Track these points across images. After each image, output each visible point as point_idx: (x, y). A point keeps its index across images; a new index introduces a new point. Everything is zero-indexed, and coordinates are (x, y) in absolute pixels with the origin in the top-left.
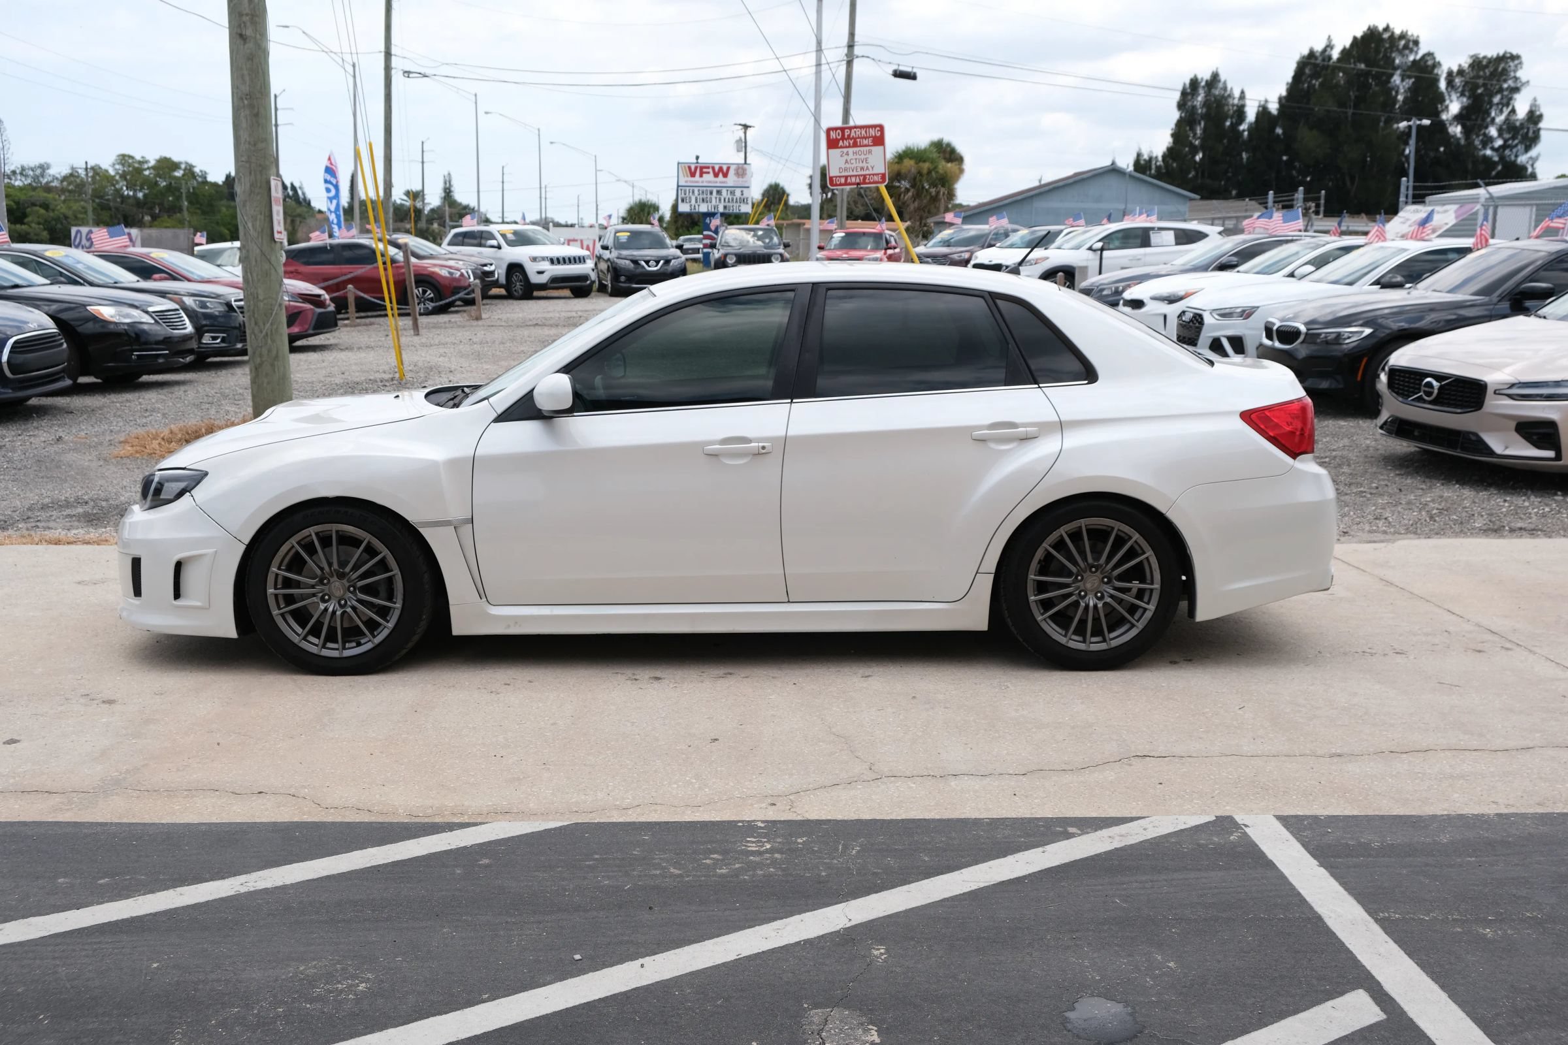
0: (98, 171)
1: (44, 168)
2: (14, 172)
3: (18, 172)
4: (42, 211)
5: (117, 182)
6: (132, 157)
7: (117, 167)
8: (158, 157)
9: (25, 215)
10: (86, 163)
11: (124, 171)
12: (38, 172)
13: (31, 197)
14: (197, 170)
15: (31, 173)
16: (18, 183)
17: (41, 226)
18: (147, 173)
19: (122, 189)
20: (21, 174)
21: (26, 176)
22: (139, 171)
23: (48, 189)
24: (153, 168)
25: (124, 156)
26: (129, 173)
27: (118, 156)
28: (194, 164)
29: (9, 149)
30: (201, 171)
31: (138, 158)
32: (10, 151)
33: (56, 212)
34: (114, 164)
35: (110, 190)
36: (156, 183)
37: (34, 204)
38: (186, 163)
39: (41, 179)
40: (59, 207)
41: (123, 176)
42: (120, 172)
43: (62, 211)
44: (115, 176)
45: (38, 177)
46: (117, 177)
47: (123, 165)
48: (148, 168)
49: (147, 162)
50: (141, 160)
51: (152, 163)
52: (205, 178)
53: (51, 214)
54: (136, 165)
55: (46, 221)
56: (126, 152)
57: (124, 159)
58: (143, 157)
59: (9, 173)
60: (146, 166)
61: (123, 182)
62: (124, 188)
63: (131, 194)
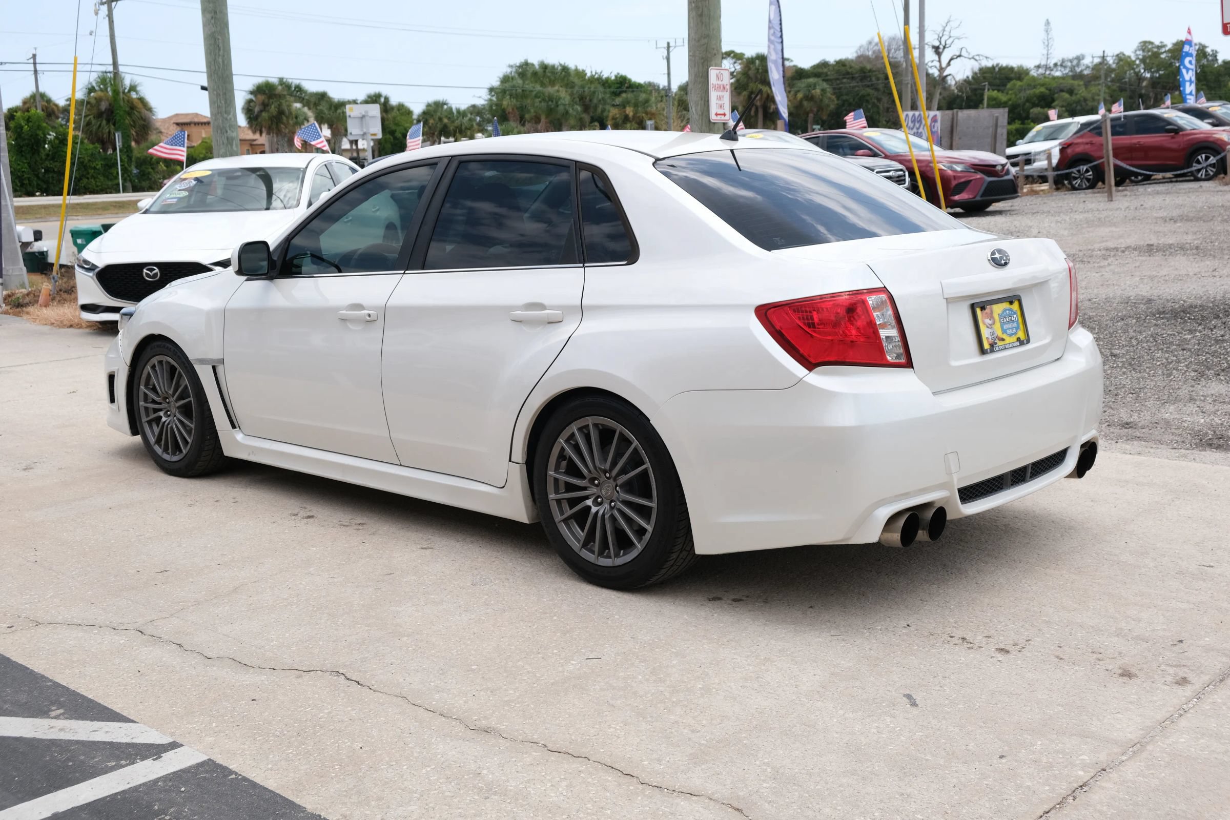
0: (1123, 57)
1: (1079, 59)
2: (1056, 65)
3: (1059, 64)
4: (1066, 95)
5: (1138, 66)
6: (1152, 43)
7: (1138, 53)
8: (1174, 41)
9: (1053, 101)
10: (1104, 52)
11: (1144, 56)
12: (1075, 62)
13: (1061, 84)
14: (1209, 50)
15: (1069, 64)
16: (1058, 74)
17: (1064, 109)
18: (1163, 56)
19: (1140, 71)
20: (1061, 65)
21: (1065, 67)
22: (1156, 55)
23: (1079, 76)
24: (1170, 51)
25: (1145, 42)
26: (1150, 57)
27: (1140, 43)
28: (1207, 45)
29: (1052, 45)
30: (1212, 51)
31: (1157, 43)
32: (1053, 47)
33: (1078, 96)
34: (1136, 51)
35: (1130, 74)
36: (1171, 65)
37: (1062, 91)
38: (1200, 44)
39: (1076, 68)
40: (1080, 92)
41: (1143, 61)
42: (1141, 57)
43: (1083, 94)
44: (1135, 61)
45: (1074, 67)
46: (1138, 62)
47: (1143, 51)
48: (1165, 52)
49: (1164, 46)
50: (1160, 45)
51: (1169, 46)
52: (1216, 56)
53: (1074, 98)
54: (1155, 50)
55: (1068, 104)
56: (1147, 39)
57: (1145, 45)
58: (1161, 42)
59: (1052, 65)
60: (1163, 50)
61: (1142, 66)
62: (1142, 71)
63: (1148, 75)
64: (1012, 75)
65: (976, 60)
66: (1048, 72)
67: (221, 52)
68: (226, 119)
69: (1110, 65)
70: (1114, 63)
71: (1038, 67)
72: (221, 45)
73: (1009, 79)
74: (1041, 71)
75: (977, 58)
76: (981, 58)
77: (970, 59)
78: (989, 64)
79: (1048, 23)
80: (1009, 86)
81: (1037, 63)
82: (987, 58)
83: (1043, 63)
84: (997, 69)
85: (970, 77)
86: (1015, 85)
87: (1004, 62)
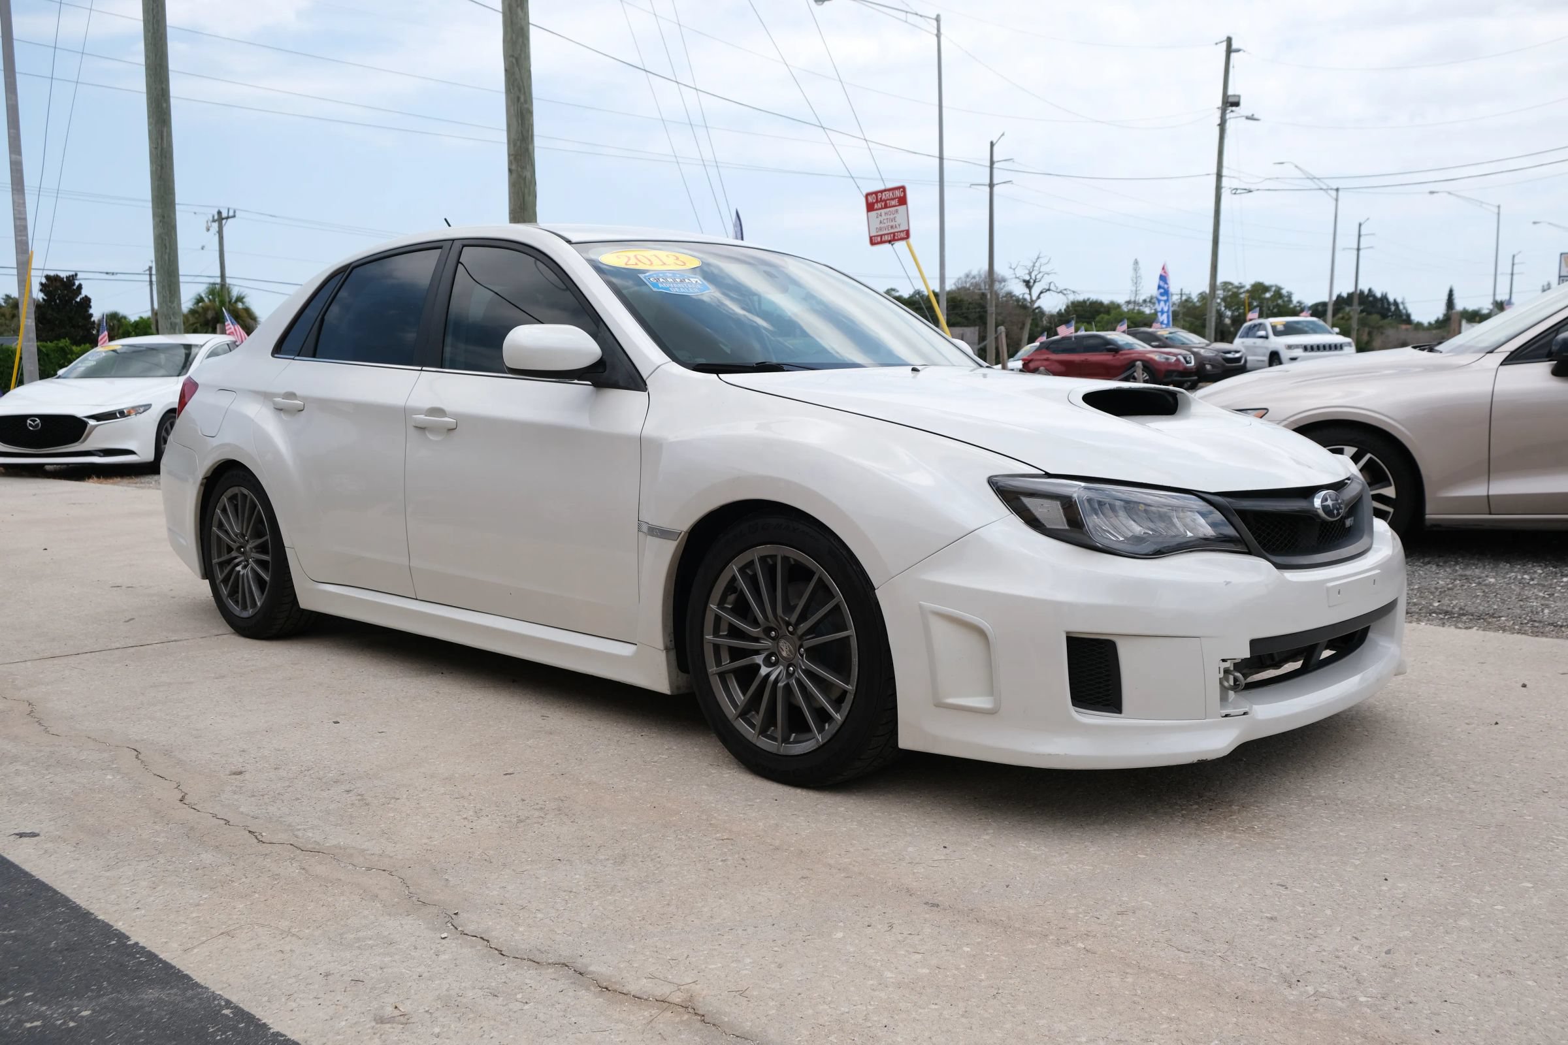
2: (1145, 301)
5: (1220, 304)
6: (1231, 284)
8: (1253, 282)
10: (1182, 290)
14: (1284, 292)
18: (1242, 296)
20: (1150, 302)
22: (1235, 295)
24: (1248, 291)
25: (1225, 283)
26: (1229, 297)
27: (1221, 283)
28: (1282, 287)
29: (1140, 283)
30: (1288, 292)
31: (1236, 283)
32: (1141, 285)
38: (1276, 286)
41: (1224, 300)
42: (1222, 296)
46: (1219, 301)
47: (1224, 290)
48: (1244, 292)
49: (1244, 287)
50: (1239, 285)
51: (1248, 287)
52: (1292, 298)
54: (1235, 290)
56: (1227, 280)
58: (1241, 283)
59: (1141, 301)
60: (1242, 290)
61: (1223, 304)
62: (1223, 309)
63: (1229, 313)
64: (1102, 309)
65: (1064, 294)
66: (1137, 308)
67: (168, 251)
68: (170, 307)
69: (1194, 303)
70: (1198, 301)
71: (1128, 303)
72: (168, 245)
73: (1098, 312)
74: (1131, 306)
75: (1065, 292)
76: (1069, 292)
77: (1059, 293)
78: (1080, 298)
79: (1136, 262)
80: (1098, 319)
81: (1128, 299)
82: (1074, 292)
83: (1133, 299)
84: (1088, 303)
85: (1063, 311)
86: (1103, 318)
87: (1094, 297)
